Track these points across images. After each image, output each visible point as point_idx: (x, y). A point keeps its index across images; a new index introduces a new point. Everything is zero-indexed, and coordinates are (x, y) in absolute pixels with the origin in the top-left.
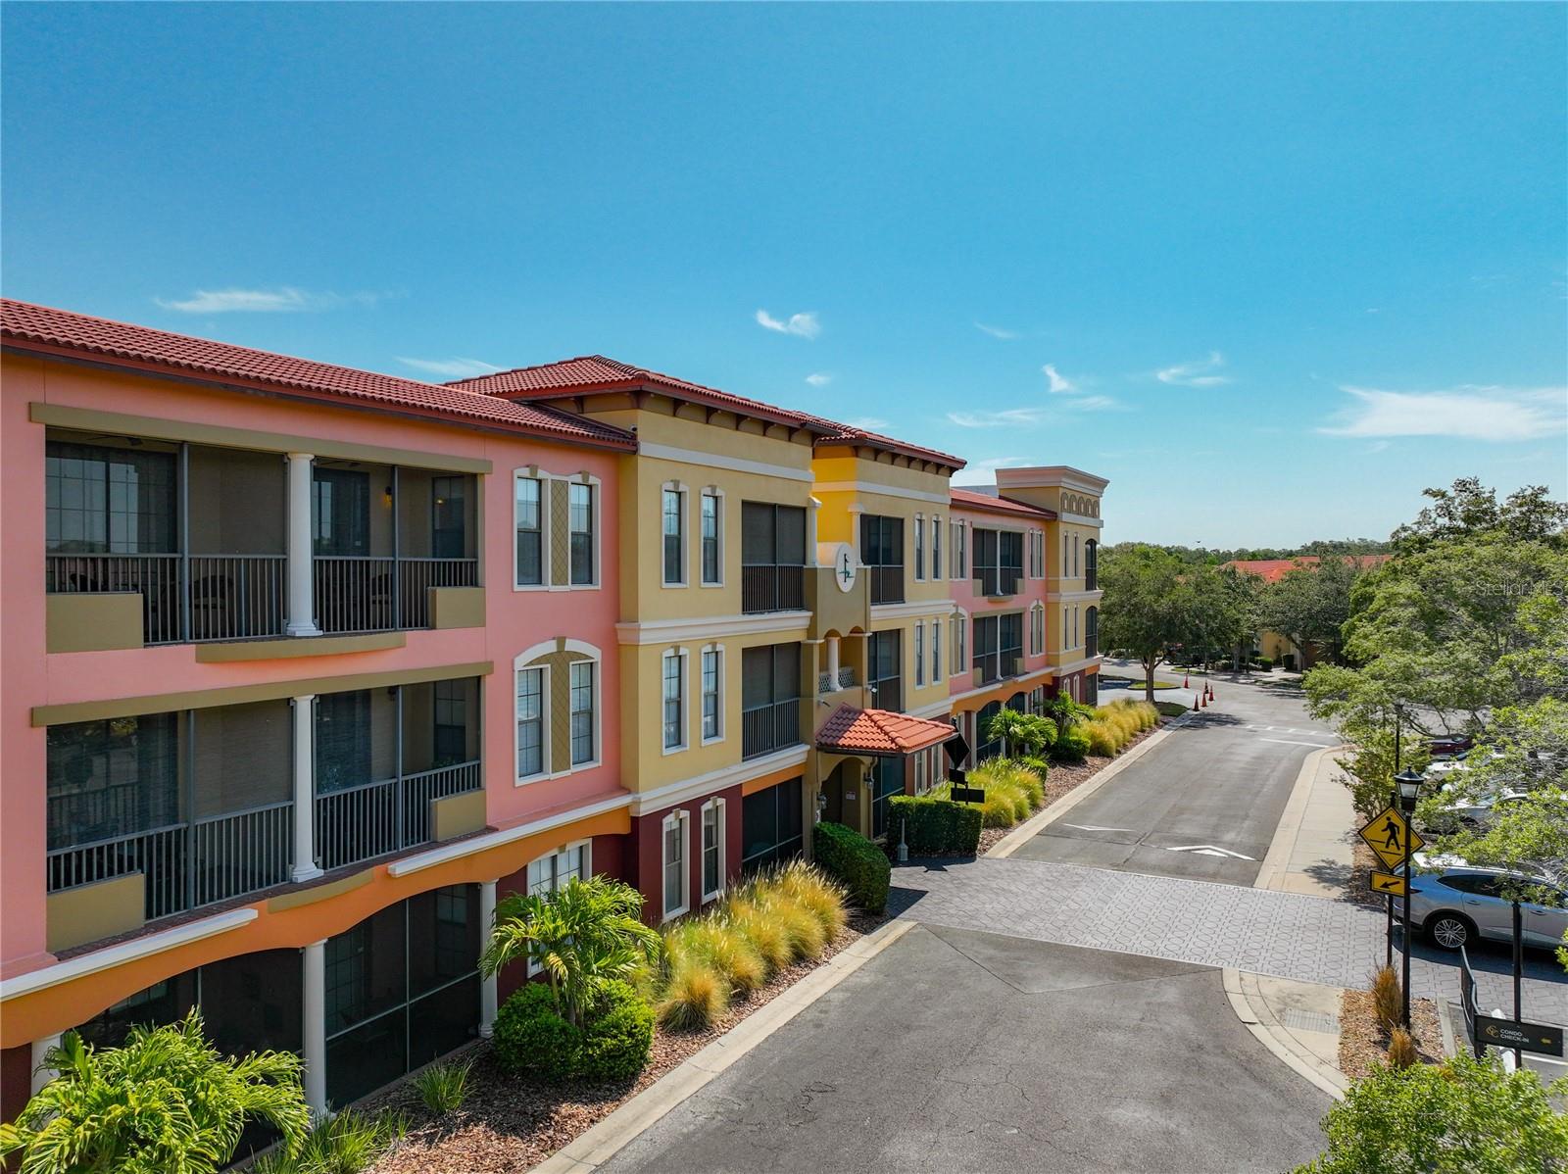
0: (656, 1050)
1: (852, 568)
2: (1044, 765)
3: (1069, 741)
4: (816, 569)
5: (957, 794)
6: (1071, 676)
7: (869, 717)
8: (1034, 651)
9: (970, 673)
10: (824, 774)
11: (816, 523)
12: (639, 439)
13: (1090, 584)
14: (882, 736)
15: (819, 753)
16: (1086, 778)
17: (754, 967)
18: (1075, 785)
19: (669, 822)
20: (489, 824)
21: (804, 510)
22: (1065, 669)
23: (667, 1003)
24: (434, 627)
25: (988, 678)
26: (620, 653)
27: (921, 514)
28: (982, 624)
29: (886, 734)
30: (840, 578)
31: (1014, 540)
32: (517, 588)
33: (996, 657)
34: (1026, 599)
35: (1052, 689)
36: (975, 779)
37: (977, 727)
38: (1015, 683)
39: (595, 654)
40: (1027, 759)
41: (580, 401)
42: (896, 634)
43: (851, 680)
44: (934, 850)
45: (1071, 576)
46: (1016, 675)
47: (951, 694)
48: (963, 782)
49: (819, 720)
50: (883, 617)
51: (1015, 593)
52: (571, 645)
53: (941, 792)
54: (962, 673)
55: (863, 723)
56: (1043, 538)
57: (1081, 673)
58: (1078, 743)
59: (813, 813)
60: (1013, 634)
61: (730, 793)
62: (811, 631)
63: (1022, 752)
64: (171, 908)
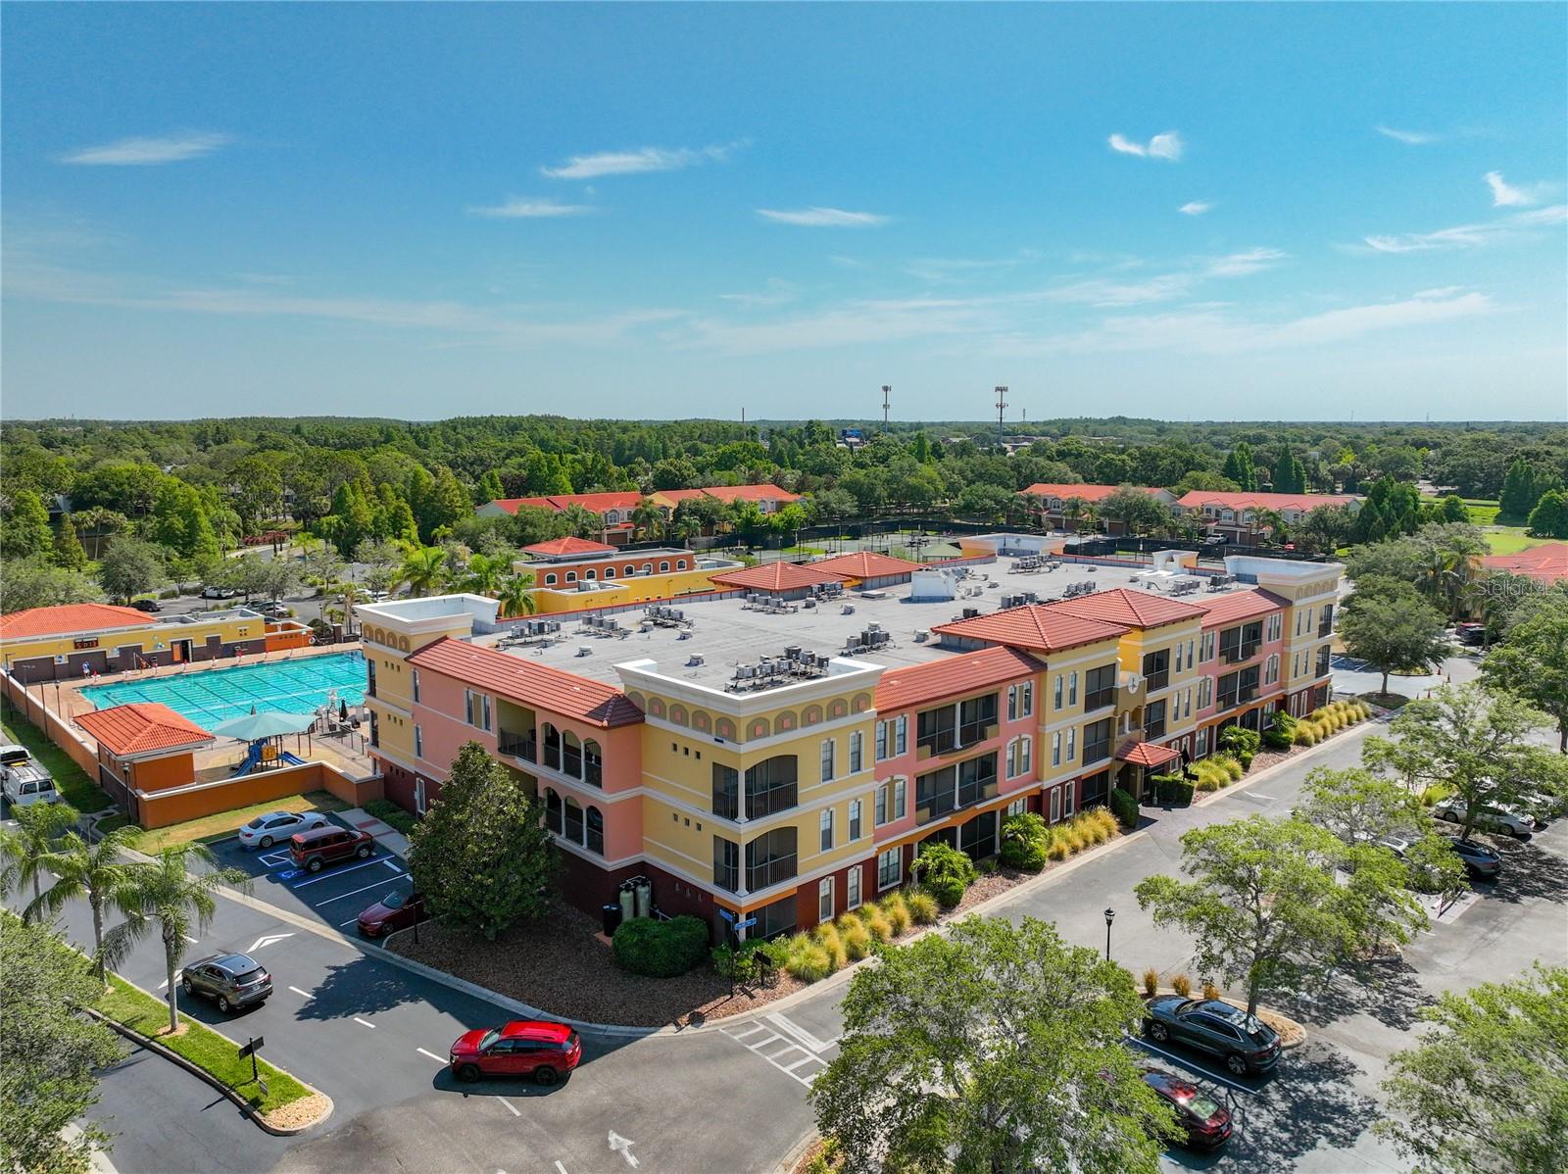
0: (1047, 863)
1: (1138, 682)
2: (1250, 756)
3: (1279, 738)
4: (1119, 688)
5: (1184, 777)
6: (1299, 693)
7: (1142, 746)
8: (1269, 682)
9: (1212, 707)
10: (1118, 769)
11: (1120, 669)
12: (1049, 665)
13: (1323, 633)
15: (1115, 762)
16: (1281, 761)
17: (1080, 843)
18: (1271, 766)
19: (1053, 790)
20: (999, 793)
21: (1114, 665)
22: (1295, 688)
23: (1050, 851)
24: (987, 739)
25: (1229, 705)
26: (1038, 737)
27: (1181, 643)
28: (1225, 679)
29: (1144, 757)
30: (1132, 688)
31: (1255, 628)
32: (1009, 722)
33: (1236, 693)
34: (1265, 655)
35: (1281, 704)
36: (1193, 768)
38: (1250, 704)
39: (1031, 737)
42: (1163, 701)
43: (1135, 728)
44: (1171, 800)
45: (1305, 634)
46: (1252, 700)
47: (1199, 720)
48: (1188, 771)
49: (1117, 747)
50: (1153, 697)
51: (1254, 655)
52: (1023, 736)
53: (1178, 776)
54: (1208, 707)
55: (1138, 749)
56: (1282, 617)
57: (1310, 688)
58: (1286, 740)
59: (1113, 784)
60: (1251, 677)
61: (1077, 779)
62: (1115, 713)
64: (934, 816)
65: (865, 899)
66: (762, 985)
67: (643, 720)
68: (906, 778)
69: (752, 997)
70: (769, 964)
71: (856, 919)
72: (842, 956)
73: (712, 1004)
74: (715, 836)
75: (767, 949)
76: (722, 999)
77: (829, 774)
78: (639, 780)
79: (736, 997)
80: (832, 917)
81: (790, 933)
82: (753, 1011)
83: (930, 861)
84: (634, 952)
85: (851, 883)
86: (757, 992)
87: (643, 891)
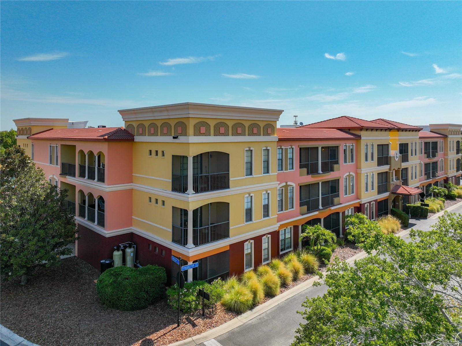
1: (398, 156)
2: (444, 200)
3: (451, 194)
4: (391, 157)
5: (422, 204)
6: (452, 177)
7: (403, 187)
8: (441, 171)
9: (424, 177)
10: (393, 199)
11: (390, 147)
12: (361, 137)
13: (458, 153)
14: (406, 191)
15: (392, 194)
16: (456, 203)
18: (453, 205)
19: (366, 205)
20: (341, 203)
21: (388, 144)
22: (450, 175)
24: (334, 171)
25: (428, 178)
26: (358, 174)
27: (412, 142)
28: (427, 165)
29: (407, 191)
30: (396, 158)
31: (435, 144)
32: (344, 164)
33: (430, 173)
34: (439, 158)
35: (446, 180)
36: (426, 202)
37: (426, 190)
38: (436, 179)
39: (354, 174)
40: (439, 198)
41: (349, 130)
42: (406, 169)
43: (397, 179)
44: (417, 216)
45: (452, 151)
46: (436, 177)
47: (419, 182)
48: (424, 202)
49: (392, 187)
50: (404, 165)
51: (435, 157)
52: (351, 173)
53: (418, 204)
54: (422, 177)
55: (401, 188)
56: (443, 142)
57: (455, 176)
58: (454, 195)
59: (390, 206)
60: (435, 167)
61: (375, 201)
62: (390, 169)
63: (438, 196)
64: (309, 211)
65: (273, 257)
66: (203, 315)
67: (133, 140)
68: (294, 185)
69: (194, 325)
70: (208, 299)
71: (269, 269)
72: (261, 294)
73: (162, 332)
74: (173, 207)
75: (207, 288)
76: (170, 328)
77: (250, 172)
78: (130, 180)
79: (182, 325)
80: (253, 268)
81: (224, 278)
82: (194, 338)
83: (311, 234)
84: (109, 290)
85: (265, 246)
86: (200, 321)
87: (129, 251)
